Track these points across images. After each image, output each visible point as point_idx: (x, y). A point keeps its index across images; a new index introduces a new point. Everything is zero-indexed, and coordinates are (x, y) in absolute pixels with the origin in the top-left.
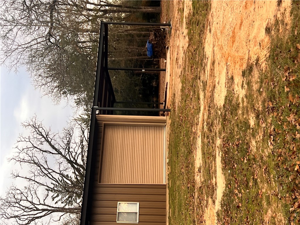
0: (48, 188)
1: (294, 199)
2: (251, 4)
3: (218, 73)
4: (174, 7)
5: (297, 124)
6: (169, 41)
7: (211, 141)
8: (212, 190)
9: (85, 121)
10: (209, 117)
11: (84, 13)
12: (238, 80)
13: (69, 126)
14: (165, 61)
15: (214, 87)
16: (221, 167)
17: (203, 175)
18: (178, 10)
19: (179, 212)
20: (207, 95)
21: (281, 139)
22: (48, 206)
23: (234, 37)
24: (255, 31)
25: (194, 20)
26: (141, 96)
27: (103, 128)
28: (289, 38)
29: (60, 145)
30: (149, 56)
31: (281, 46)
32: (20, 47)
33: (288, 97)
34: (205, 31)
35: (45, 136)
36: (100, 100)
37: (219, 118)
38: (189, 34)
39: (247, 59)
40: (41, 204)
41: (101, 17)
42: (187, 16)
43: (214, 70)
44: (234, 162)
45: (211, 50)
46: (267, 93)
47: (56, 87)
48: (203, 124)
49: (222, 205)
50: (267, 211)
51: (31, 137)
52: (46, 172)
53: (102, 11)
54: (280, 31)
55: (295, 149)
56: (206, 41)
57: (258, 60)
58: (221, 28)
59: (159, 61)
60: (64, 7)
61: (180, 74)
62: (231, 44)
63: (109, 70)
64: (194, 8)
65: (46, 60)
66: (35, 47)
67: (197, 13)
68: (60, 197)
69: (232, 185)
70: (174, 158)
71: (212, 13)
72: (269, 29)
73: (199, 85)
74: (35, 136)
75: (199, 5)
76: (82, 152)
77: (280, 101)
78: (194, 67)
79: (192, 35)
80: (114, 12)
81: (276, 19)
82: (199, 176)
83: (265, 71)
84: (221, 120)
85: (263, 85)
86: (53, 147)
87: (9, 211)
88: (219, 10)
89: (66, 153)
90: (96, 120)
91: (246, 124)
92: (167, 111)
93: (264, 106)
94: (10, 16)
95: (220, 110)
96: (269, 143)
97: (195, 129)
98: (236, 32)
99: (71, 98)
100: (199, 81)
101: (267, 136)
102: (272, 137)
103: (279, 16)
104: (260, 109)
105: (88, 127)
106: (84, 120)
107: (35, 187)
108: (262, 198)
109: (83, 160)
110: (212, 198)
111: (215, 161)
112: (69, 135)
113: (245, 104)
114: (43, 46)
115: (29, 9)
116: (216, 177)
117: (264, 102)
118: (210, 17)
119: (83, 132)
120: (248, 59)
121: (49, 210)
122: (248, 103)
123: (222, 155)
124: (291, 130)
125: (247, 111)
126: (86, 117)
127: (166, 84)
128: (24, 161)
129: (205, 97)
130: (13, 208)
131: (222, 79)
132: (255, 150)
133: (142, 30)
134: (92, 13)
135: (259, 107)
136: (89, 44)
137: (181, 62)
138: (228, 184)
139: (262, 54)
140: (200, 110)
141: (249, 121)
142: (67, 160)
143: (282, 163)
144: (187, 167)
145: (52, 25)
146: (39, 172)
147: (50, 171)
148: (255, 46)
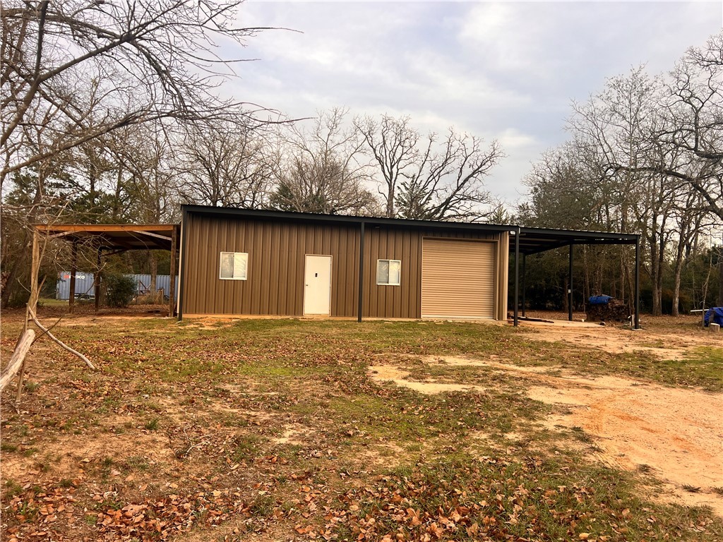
0: (416, 177)
1: (418, 482)
2: (681, 447)
3: (575, 394)
4: (663, 333)
5: (515, 498)
6: (612, 326)
7: (480, 379)
8: (420, 376)
9: (498, 217)
10: (511, 378)
11: (650, 212)
12: (568, 421)
13: (493, 197)
14: (583, 320)
15: (554, 387)
16: (449, 390)
17: (436, 366)
18: (660, 340)
19: (390, 333)
20: (542, 376)
21: (493, 473)
22: (396, 178)
23: (629, 418)
24: (642, 450)
25: (648, 362)
26: (533, 286)
27: (492, 240)
28: (636, 498)
29: (469, 189)
30: (589, 299)
31: (623, 486)
32: (599, 131)
33: (550, 488)
34: (633, 378)
35: (480, 170)
36: (529, 235)
37: (513, 392)
38: (626, 354)
39: (599, 435)
40: (398, 170)
41: (645, 234)
42: (652, 353)
43: (578, 387)
44: (457, 408)
45: (607, 385)
46: (553, 459)
47: (544, 179)
48: (502, 370)
49: (403, 388)
50: (400, 446)
51: (479, 153)
52: (436, 173)
53: (654, 235)
54: (644, 486)
55: (482, 491)
56: (618, 379)
57: (599, 450)
58: (640, 401)
59: (582, 311)
60: (658, 184)
61: (568, 340)
62: (618, 414)
63: (569, 246)
64: (666, 363)
65: (580, 165)
66: (600, 150)
67: (659, 367)
68: (405, 192)
69: (427, 403)
70: (454, 329)
71: (662, 388)
72: (647, 471)
73: (554, 366)
74: (480, 157)
75: (672, 371)
76: (460, 215)
77: (544, 477)
78: (579, 361)
79: (624, 359)
80: (653, 252)
81: (663, 482)
82: (434, 360)
83: (584, 460)
84: (509, 394)
85: (564, 456)
86: (466, 180)
87: (391, 134)
88: (668, 400)
89: (459, 196)
90: (502, 232)
91: (508, 428)
92: (514, 322)
93: (535, 454)
94: (644, 115)
95: (523, 393)
96: (486, 458)
97: (495, 359)
98: (636, 422)
99: (530, 198)
100: (560, 366)
101: (495, 455)
102: (494, 462)
103: (668, 486)
104: (530, 449)
105: (491, 221)
106: (499, 215)
107: (418, 162)
108: (415, 441)
109: (449, 216)
110: (410, 376)
111: (456, 383)
112: (481, 199)
113: (535, 429)
114: (600, 160)
115: (655, 140)
116: (435, 382)
117: (541, 455)
118: (656, 386)
119: (484, 216)
120: (599, 438)
121: (391, 180)
122: (537, 433)
123: (464, 393)
124: (507, 488)
125: (526, 431)
126: (504, 218)
127: (551, 320)
128: (450, 145)
129: (538, 373)
130: (394, 138)
131: (567, 398)
132: (474, 437)
133: (627, 289)
134: (650, 222)
135: (532, 447)
136: (605, 219)
137: (584, 342)
138: (428, 398)
139: (608, 458)
140: (520, 366)
141: (512, 433)
142: (450, 198)
143: (462, 472)
144: (445, 346)
145: (632, 172)
146: (436, 165)
147: (437, 178)
148: (619, 448)
